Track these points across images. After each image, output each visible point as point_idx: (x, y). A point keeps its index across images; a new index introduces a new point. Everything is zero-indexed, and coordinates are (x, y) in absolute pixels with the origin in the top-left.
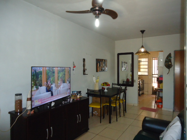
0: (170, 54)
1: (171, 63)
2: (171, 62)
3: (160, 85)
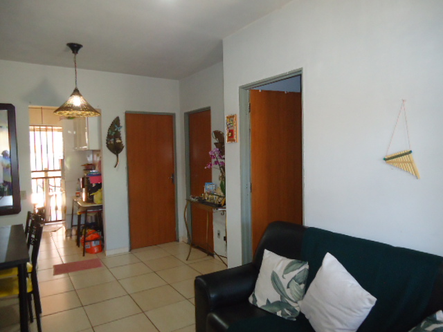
0: (118, 118)
1: (119, 141)
2: (120, 139)
3: (93, 196)
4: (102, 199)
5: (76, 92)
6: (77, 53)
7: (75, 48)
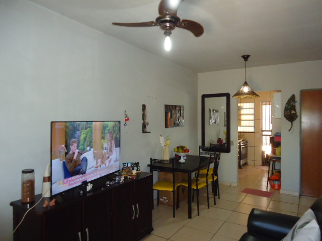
0: (294, 95)
1: (294, 112)
3: (275, 150)
4: (280, 153)
5: (246, 84)
6: (247, 60)
7: (246, 58)
